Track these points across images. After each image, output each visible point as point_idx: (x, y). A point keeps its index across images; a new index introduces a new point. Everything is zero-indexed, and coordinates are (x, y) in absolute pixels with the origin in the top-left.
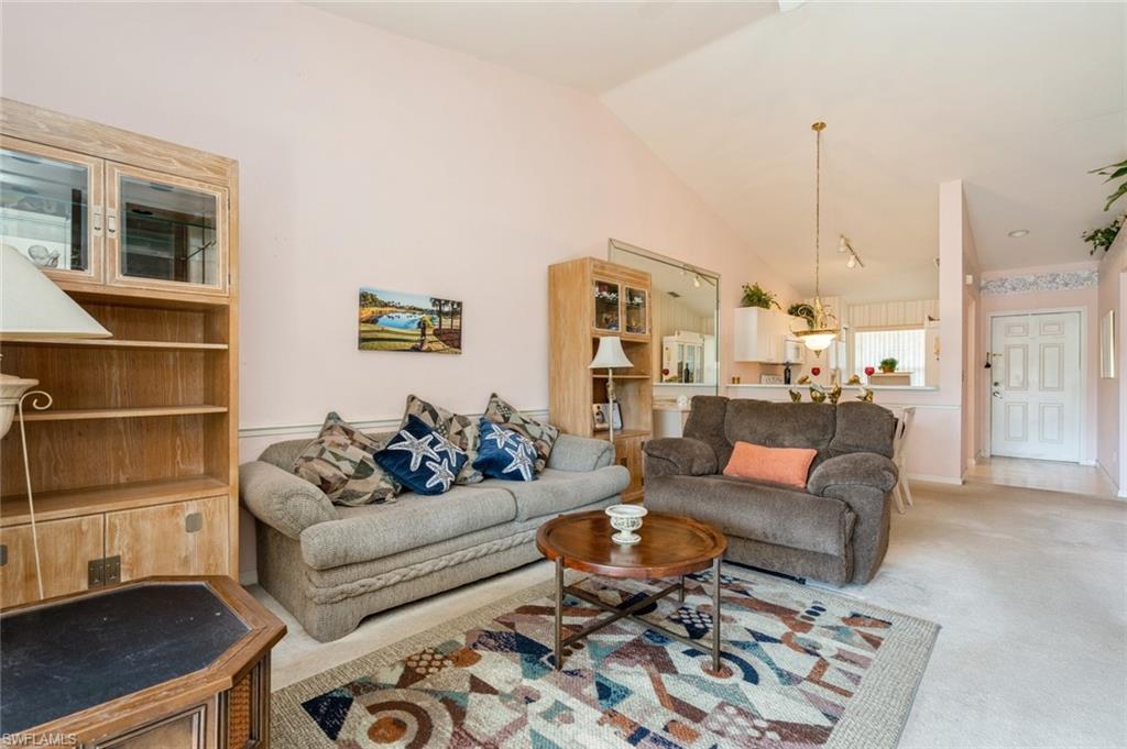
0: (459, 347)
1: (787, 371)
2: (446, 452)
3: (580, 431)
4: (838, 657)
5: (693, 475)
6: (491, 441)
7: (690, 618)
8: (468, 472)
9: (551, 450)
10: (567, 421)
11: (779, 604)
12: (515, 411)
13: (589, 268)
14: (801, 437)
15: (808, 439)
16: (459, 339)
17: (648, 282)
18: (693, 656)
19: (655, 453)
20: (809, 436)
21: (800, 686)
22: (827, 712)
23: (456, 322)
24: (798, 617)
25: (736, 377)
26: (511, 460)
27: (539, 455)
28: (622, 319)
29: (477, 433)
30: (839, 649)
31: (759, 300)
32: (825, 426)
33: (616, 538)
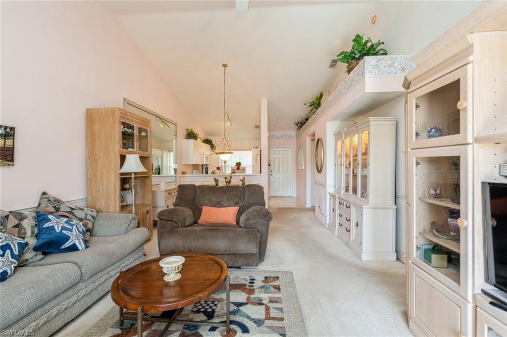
0: (12, 160)
1: (207, 168)
2: (8, 244)
3: (111, 210)
4: (271, 301)
5: (186, 227)
6: (49, 227)
7: (203, 307)
8: (29, 255)
9: (93, 225)
10: (101, 205)
11: (237, 283)
12: (63, 203)
13: (117, 115)
14: (231, 201)
15: (235, 202)
16: (12, 155)
17: (149, 125)
18: (214, 330)
19: (164, 218)
20: (235, 201)
21: (265, 324)
22: (281, 333)
23: (9, 142)
24: (247, 287)
25: (184, 171)
26: (68, 238)
27: (86, 230)
28: (136, 144)
29: (34, 223)
30: (269, 297)
31: (194, 136)
32: (241, 196)
33: (166, 279)
